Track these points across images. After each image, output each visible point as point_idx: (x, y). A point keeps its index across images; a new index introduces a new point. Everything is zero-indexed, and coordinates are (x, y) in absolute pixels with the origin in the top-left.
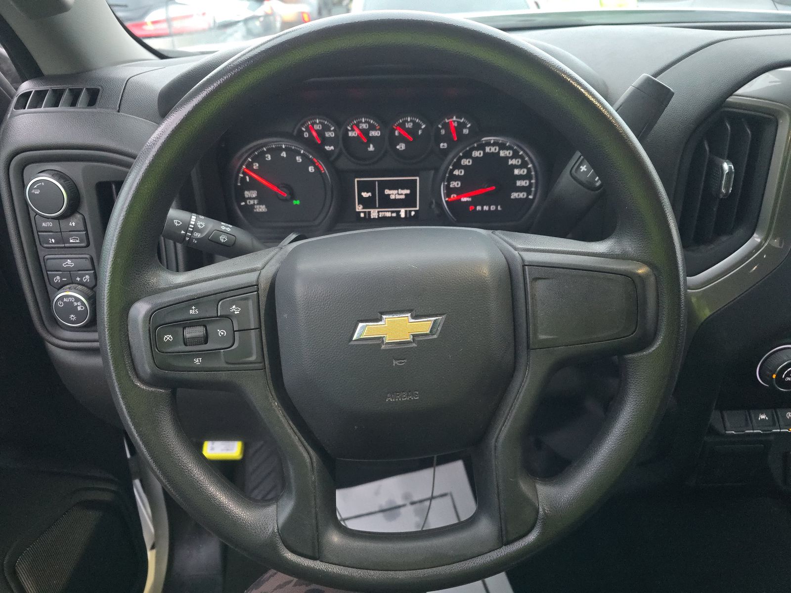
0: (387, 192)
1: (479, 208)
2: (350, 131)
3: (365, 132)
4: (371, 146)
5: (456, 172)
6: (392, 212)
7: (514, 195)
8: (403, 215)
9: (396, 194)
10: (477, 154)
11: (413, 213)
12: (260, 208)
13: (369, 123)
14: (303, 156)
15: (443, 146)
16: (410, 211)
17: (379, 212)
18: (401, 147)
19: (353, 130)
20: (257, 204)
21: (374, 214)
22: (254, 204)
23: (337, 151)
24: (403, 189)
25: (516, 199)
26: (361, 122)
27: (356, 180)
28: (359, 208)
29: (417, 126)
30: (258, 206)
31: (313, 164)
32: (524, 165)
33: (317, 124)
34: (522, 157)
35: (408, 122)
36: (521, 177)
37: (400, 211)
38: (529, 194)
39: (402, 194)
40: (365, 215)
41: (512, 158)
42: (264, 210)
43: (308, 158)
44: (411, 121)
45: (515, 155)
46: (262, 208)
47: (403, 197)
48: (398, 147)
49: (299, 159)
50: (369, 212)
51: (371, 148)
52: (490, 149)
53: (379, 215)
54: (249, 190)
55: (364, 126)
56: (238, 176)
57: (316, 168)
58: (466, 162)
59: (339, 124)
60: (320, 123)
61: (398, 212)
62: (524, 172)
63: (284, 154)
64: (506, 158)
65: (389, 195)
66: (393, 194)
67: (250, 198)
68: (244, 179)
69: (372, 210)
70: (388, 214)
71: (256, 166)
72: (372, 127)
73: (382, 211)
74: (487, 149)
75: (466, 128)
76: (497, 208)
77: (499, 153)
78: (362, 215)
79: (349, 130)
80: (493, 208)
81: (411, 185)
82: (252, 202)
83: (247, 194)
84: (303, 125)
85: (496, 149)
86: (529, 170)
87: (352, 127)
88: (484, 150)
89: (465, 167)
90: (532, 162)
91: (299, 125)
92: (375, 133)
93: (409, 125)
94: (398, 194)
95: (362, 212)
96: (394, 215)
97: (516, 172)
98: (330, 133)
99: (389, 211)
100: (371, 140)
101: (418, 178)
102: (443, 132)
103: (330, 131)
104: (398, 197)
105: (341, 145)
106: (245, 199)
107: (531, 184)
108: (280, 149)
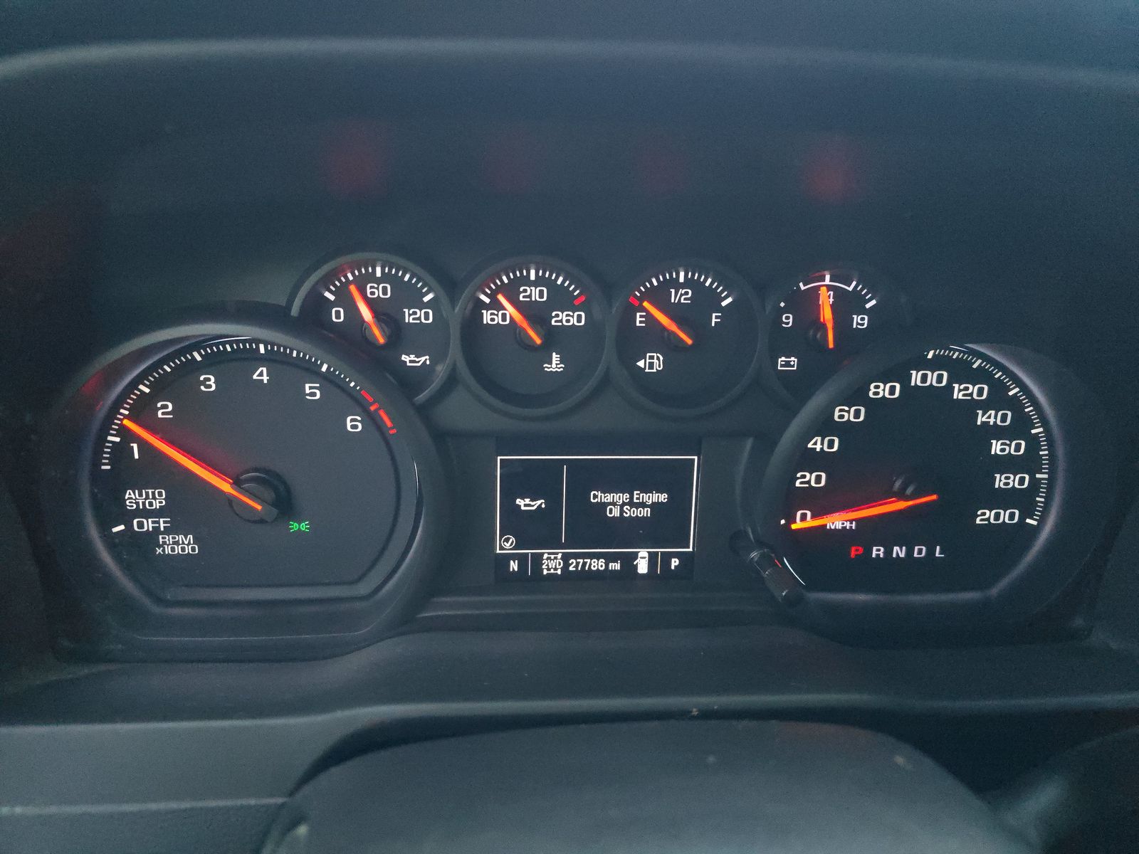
0: (598, 497)
1: (877, 551)
2: (488, 307)
3: (537, 315)
4: (555, 357)
5: (817, 444)
6: (609, 558)
7: (986, 516)
8: (643, 567)
9: (624, 504)
10: (880, 390)
11: (675, 562)
12: (177, 543)
13: (550, 284)
14: (327, 381)
15: (788, 364)
16: (667, 558)
17: (566, 558)
18: (652, 363)
19: (496, 305)
20: (167, 531)
21: (552, 564)
22: (156, 529)
23: (441, 369)
24: (646, 490)
25: (989, 526)
26: (526, 281)
27: (499, 458)
28: (505, 545)
29: (705, 300)
30: (169, 539)
31: (359, 405)
32: (1019, 428)
33: (378, 281)
34: (1014, 404)
35: (678, 286)
36: (1008, 464)
37: (635, 556)
38: (1027, 512)
39: (643, 505)
40: (522, 565)
41: (985, 406)
42: (188, 550)
43: (343, 388)
44: (688, 283)
45: (998, 399)
46: (182, 545)
47: (646, 512)
48: (641, 364)
49: (312, 391)
50: (538, 559)
51: (555, 364)
52: (924, 378)
53: (567, 565)
54: (139, 486)
55: (535, 294)
56: (102, 439)
57: (371, 419)
58: (846, 414)
59: (451, 286)
60: (385, 278)
61: (629, 560)
62: (1016, 448)
63: (262, 375)
64: (971, 406)
65: (604, 505)
66: (614, 504)
67: (147, 513)
68: (121, 451)
69: (546, 553)
70: (598, 565)
71: (165, 409)
72: (560, 299)
73: (576, 556)
74: (916, 378)
75: (862, 311)
76: (931, 552)
77: (949, 388)
78: (514, 566)
79: (483, 305)
80: (920, 551)
81: (673, 480)
82: (149, 525)
83: (132, 498)
84: (326, 281)
85: (940, 378)
86: (1033, 442)
87: (493, 296)
88: (905, 380)
89: (844, 430)
90: (1045, 423)
91: (314, 278)
92: (565, 318)
93: (681, 297)
94: (631, 504)
95: (513, 557)
96: (616, 566)
97: (996, 447)
98: (420, 313)
99: (598, 556)
100: (554, 338)
101: (696, 458)
102: (788, 320)
103: (422, 306)
104: (630, 512)
105: (455, 352)
106: (127, 516)
107: (1035, 483)
108: (248, 357)
